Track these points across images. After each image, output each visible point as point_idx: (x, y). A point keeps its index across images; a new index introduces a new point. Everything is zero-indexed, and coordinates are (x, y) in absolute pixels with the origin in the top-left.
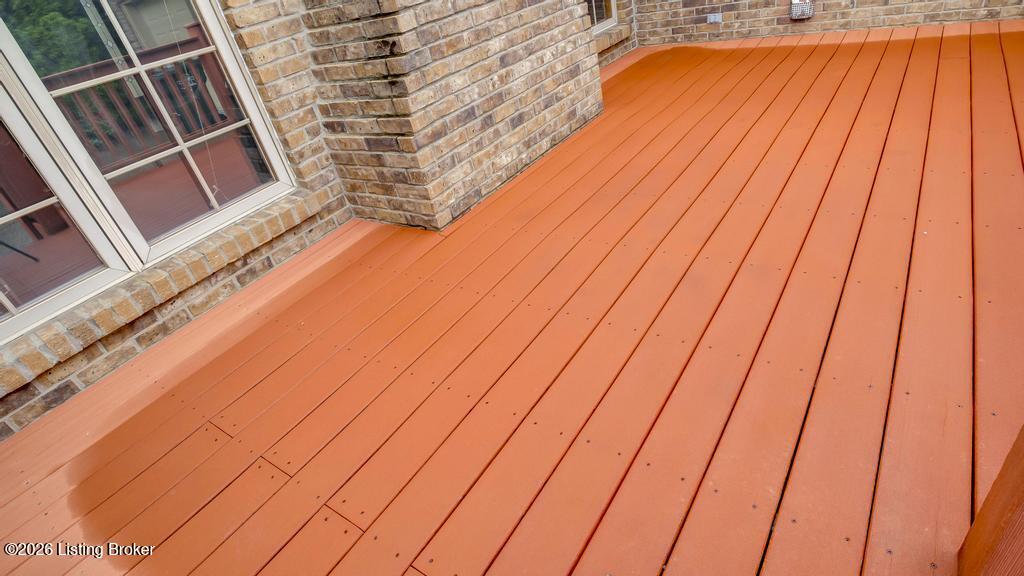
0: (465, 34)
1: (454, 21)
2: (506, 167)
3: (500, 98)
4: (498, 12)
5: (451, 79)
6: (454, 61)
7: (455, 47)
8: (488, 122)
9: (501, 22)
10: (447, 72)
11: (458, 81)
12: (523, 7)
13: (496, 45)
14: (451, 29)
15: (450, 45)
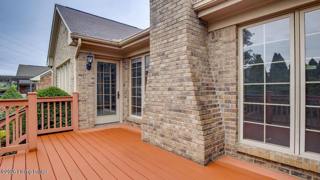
0: (154, 110)
1: (153, 107)
2: (157, 143)
3: (159, 127)
4: (163, 109)
5: (150, 116)
6: (151, 113)
7: (152, 111)
8: (155, 130)
9: (164, 111)
10: (149, 114)
11: (151, 117)
12: (170, 111)
13: (161, 115)
14: (152, 108)
15: (151, 110)
